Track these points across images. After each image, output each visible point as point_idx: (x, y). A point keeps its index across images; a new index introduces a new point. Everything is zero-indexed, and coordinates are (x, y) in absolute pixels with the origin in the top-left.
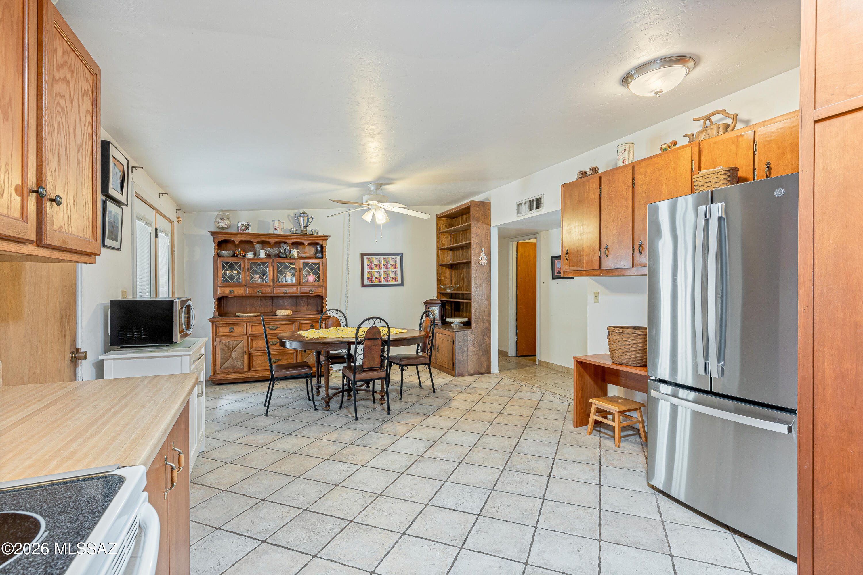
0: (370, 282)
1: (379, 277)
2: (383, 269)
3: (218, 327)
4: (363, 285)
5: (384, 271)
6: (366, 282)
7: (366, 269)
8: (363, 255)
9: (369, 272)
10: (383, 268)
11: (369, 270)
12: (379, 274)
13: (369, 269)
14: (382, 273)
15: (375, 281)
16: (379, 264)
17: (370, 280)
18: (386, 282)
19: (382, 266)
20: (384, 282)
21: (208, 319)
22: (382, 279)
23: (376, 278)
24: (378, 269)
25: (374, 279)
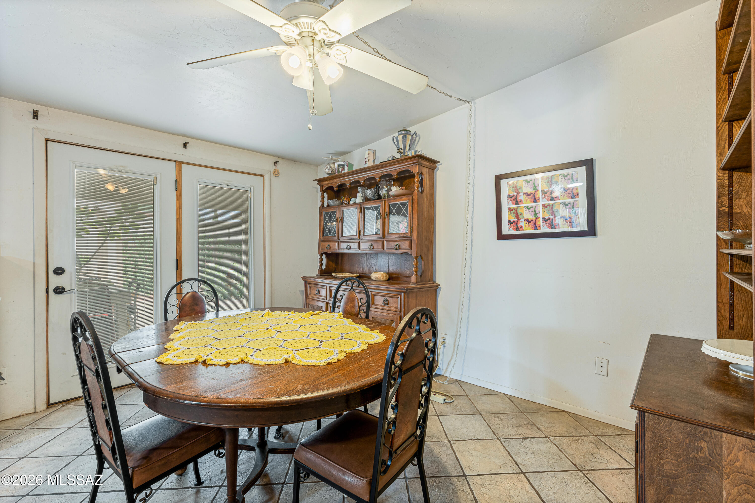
0: (514, 229)
1: (534, 218)
2: (543, 201)
3: (310, 287)
4: (501, 236)
5: (544, 206)
6: (507, 230)
7: (506, 204)
8: (498, 178)
9: (512, 210)
10: (543, 198)
11: (512, 206)
12: (533, 213)
13: (513, 204)
14: (540, 209)
15: (524, 228)
16: (534, 192)
17: (514, 224)
18: (549, 227)
19: (540, 194)
20: (544, 229)
21: (301, 277)
22: (540, 222)
23: (528, 221)
24: (531, 202)
25: (522, 223)
